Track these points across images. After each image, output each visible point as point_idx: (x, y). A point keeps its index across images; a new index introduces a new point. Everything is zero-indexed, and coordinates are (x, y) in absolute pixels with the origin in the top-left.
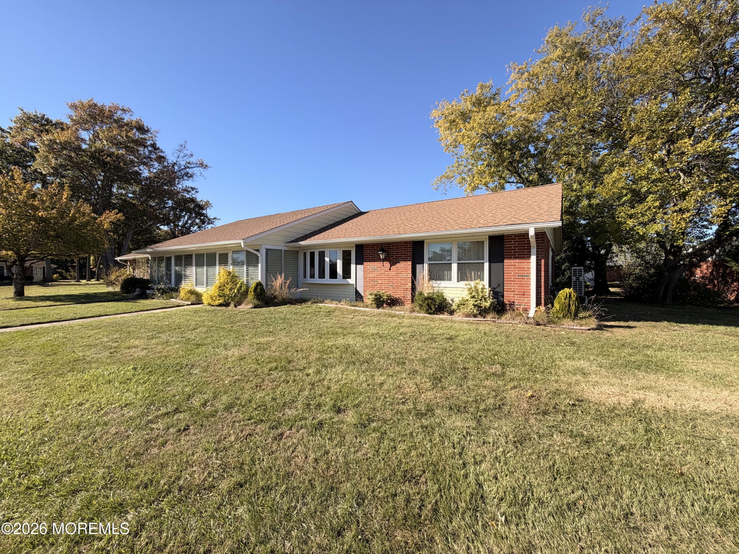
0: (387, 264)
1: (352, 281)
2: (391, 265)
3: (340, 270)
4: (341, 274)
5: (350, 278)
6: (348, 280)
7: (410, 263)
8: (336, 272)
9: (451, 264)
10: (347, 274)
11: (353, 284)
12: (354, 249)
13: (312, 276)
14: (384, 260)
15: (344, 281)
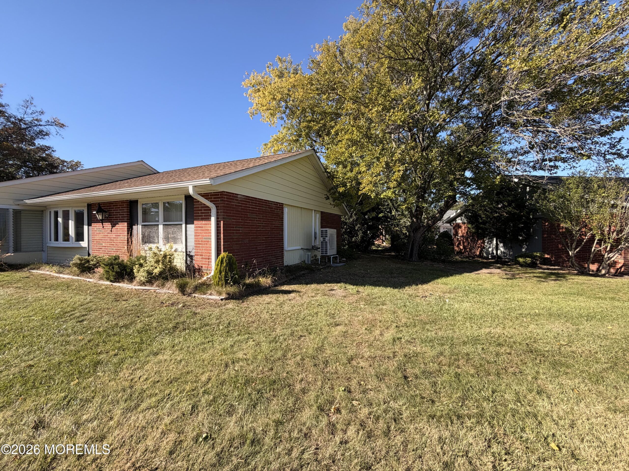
0: (108, 225)
1: (84, 244)
2: (112, 227)
3: (72, 231)
4: (73, 236)
5: (83, 240)
6: (81, 242)
7: (126, 224)
8: (69, 235)
9: (158, 225)
10: (79, 237)
11: (86, 248)
12: (86, 208)
13: (56, 239)
14: (102, 221)
15: (76, 245)
